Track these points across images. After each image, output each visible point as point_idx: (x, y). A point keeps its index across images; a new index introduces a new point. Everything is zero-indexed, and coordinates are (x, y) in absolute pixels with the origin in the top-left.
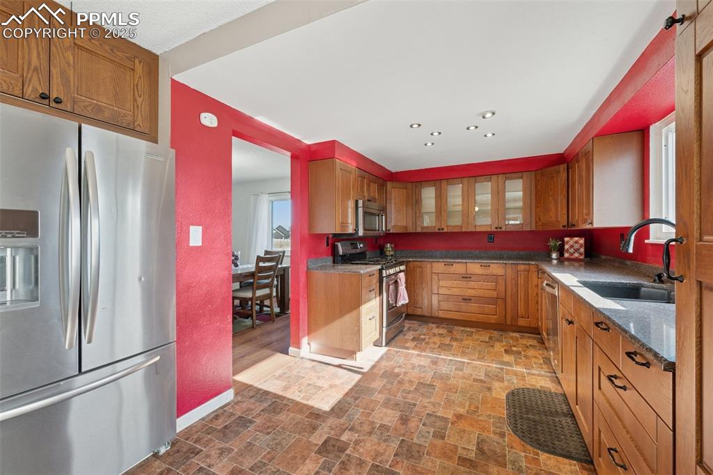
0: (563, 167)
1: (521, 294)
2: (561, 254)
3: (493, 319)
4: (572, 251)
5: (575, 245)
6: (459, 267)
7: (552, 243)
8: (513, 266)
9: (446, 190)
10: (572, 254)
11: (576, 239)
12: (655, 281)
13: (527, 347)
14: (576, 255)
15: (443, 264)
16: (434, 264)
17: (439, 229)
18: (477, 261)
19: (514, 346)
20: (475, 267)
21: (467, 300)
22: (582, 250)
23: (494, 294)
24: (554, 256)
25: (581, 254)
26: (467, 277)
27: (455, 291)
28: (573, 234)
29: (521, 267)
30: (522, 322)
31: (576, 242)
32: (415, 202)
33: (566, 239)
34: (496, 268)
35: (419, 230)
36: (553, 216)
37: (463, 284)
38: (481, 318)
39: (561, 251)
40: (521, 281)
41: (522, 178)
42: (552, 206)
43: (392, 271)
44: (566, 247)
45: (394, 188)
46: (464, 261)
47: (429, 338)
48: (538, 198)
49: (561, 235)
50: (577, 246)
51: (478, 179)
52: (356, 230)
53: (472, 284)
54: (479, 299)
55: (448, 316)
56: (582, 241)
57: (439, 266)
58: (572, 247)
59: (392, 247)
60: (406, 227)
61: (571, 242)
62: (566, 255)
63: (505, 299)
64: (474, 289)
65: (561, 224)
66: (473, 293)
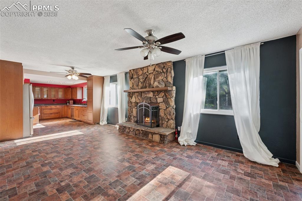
0: (70, 88)
1: (63, 111)
3: (57, 117)
5: (71, 102)
6: (49, 107)
7: (67, 102)
9: (43, 89)
18: (54, 105)
20: (53, 107)
21: (51, 114)
23: (58, 112)
24: (68, 104)
25: (73, 103)
26: (51, 109)
27: (48, 112)
29: (63, 106)
30: (63, 116)
34: (58, 106)
36: (68, 97)
38: (55, 117)
39: (69, 103)
40: (63, 108)
41: (62, 89)
42: (68, 95)
46: (50, 105)
48: (65, 93)
49: (69, 100)
51: (52, 88)
53: (53, 110)
54: (54, 113)
55: (46, 118)
56: (73, 101)
63: (60, 113)
65: (70, 98)
66: (53, 112)
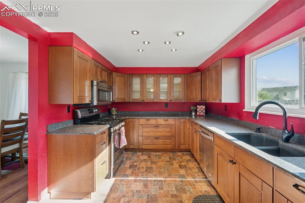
0: (199, 73)
1: (182, 133)
2: (196, 113)
3: (170, 147)
4: (200, 111)
5: (201, 109)
6: (153, 121)
7: (192, 108)
8: (179, 120)
9: (146, 80)
10: (200, 113)
11: (202, 106)
12: (256, 132)
13: (188, 162)
14: (202, 113)
15: (145, 119)
16: (140, 120)
17: (142, 101)
18: (162, 118)
19: (182, 162)
20: (161, 121)
21: (157, 138)
22: (204, 111)
23: (170, 134)
24: (193, 114)
25: (204, 113)
26: (157, 126)
27: (152, 134)
28: (200, 104)
29: (182, 120)
30: (182, 147)
31: (202, 108)
32: (129, 85)
33: (198, 106)
34: (171, 121)
35: (131, 101)
36: (194, 95)
37: (155, 129)
38: (164, 147)
39: (196, 111)
40: (182, 127)
41: (181, 77)
42: (194, 91)
43: (117, 128)
44: (198, 110)
45: (117, 76)
46: (156, 118)
47: (139, 164)
48: (188, 86)
49: (196, 104)
50: (202, 109)
51: (162, 75)
52: (92, 101)
53: (160, 130)
54: (163, 137)
55: (148, 148)
56: (204, 107)
57: (143, 121)
58: (200, 110)
59: (116, 110)
60: (124, 99)
61: (200, 108)
62: (198, 113)
63: (175, 136)
64: (160, 132)
65: (198, 99)
66: (159, 134)
